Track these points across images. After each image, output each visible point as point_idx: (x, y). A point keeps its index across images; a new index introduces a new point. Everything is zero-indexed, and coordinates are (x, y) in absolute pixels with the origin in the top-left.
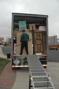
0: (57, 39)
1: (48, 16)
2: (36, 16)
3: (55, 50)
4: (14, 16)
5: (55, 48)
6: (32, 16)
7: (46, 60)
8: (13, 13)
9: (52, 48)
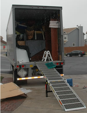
0: (84, 34)
1: (62, 7)
2: (45, 8)
3: (80, 55)
4: (15, 9)
5: (79, 51)
6: (40, 8)
7: (62, 68)
8: (13, 5)
9: (73, 52)
